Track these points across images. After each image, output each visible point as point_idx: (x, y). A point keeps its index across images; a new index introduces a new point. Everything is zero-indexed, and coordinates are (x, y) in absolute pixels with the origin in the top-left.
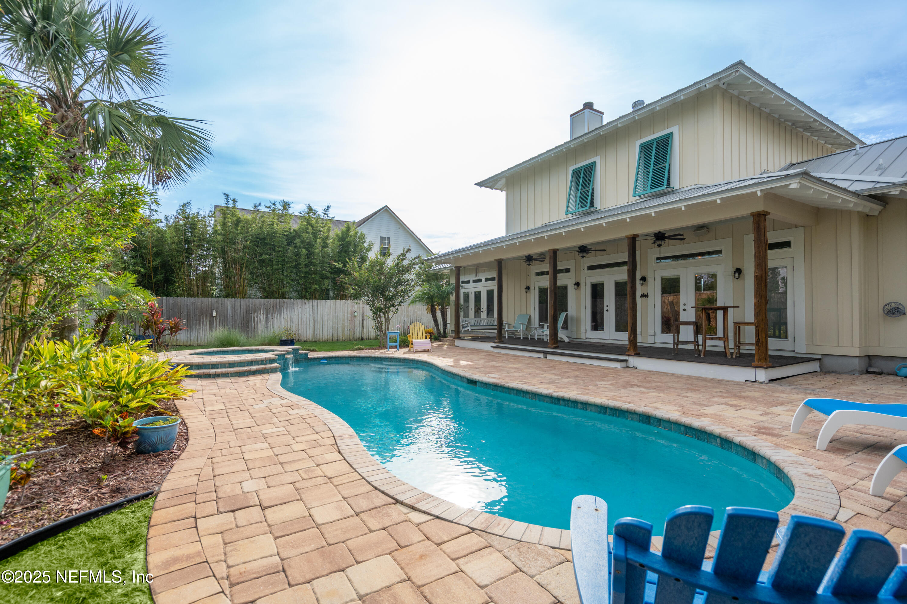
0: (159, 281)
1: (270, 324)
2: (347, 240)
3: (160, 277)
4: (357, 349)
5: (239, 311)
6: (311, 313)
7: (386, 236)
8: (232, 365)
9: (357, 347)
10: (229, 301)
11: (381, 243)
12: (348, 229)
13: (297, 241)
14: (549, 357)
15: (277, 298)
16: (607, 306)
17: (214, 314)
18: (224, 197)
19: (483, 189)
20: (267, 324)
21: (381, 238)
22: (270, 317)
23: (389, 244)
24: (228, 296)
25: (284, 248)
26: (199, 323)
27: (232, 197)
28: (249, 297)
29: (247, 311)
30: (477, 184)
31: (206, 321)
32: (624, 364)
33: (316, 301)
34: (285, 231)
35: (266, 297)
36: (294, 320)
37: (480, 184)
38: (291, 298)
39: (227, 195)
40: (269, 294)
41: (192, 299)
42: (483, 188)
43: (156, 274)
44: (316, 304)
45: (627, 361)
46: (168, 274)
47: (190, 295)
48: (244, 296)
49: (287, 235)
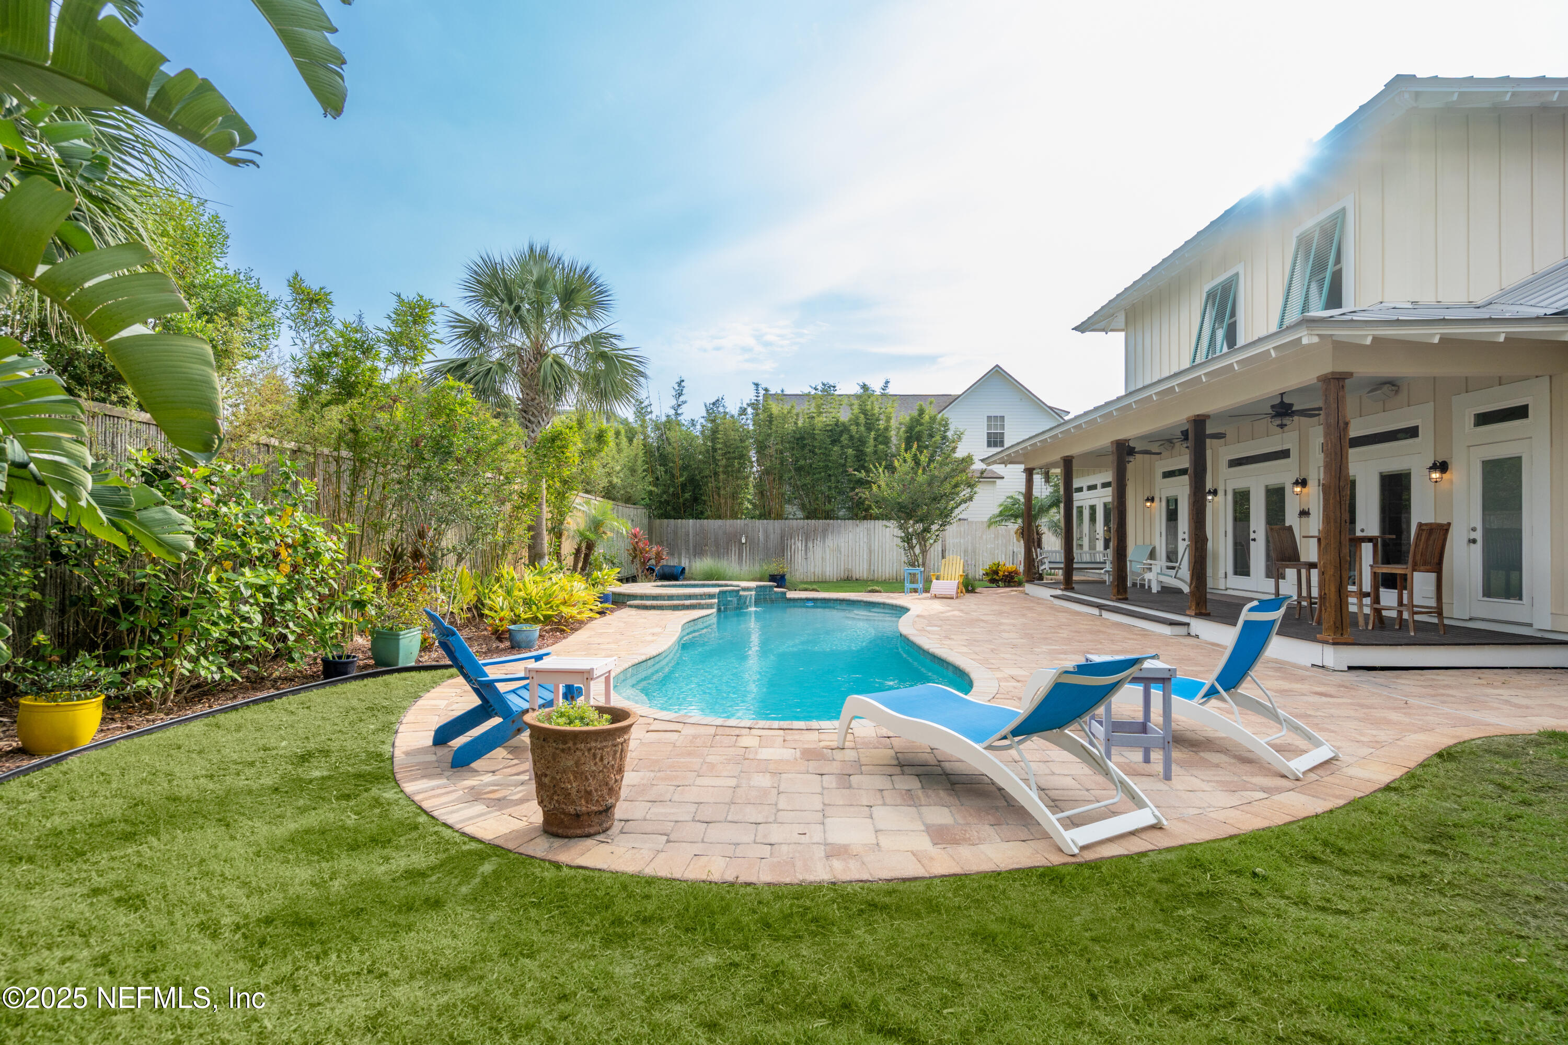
0: (686, 500)
1: (810, 554)
2: (918, 428)
3: (687, 495)
4: (870, 591)
5: (772, 536)
6: (865, 540)
7: (999, 414)
8: (671, 597)
9: (869, 588)
10: (760, 524)
11: (989, 427)
12: (921, 412)
13: (844, 438)
14: (1106, 614)
15: (819, 519)
16: (1254, 532)
17: (743, 541)
18: (753, 387)
19: (1089, 335)
20: (806, 554)
21: (989, 418)
22: (810, 545)
23: (1003, 427)
24: (762, 516)
25: (826, 448)
26: (727, 552)
27: (763, 386)
28: (786, 519)
29: (782, 537)
30: (1075, 329)
31: (734, 550)
32: (1182, 630)
33: (873, 522)
34: (828, 425)
35: (808, 518)
36: (843, 550)
37: (1081, 328)
38: (838, 518)
39: (757, 385)
40: (811, 515)
41: (719, 522)
42: (1087, 333)
43: (683, 492)
44: (872, 527)
45: (1188, 624)
46: (696, 491)
47: (720, 517)
48: (780, 516)
49: (831, 431)
